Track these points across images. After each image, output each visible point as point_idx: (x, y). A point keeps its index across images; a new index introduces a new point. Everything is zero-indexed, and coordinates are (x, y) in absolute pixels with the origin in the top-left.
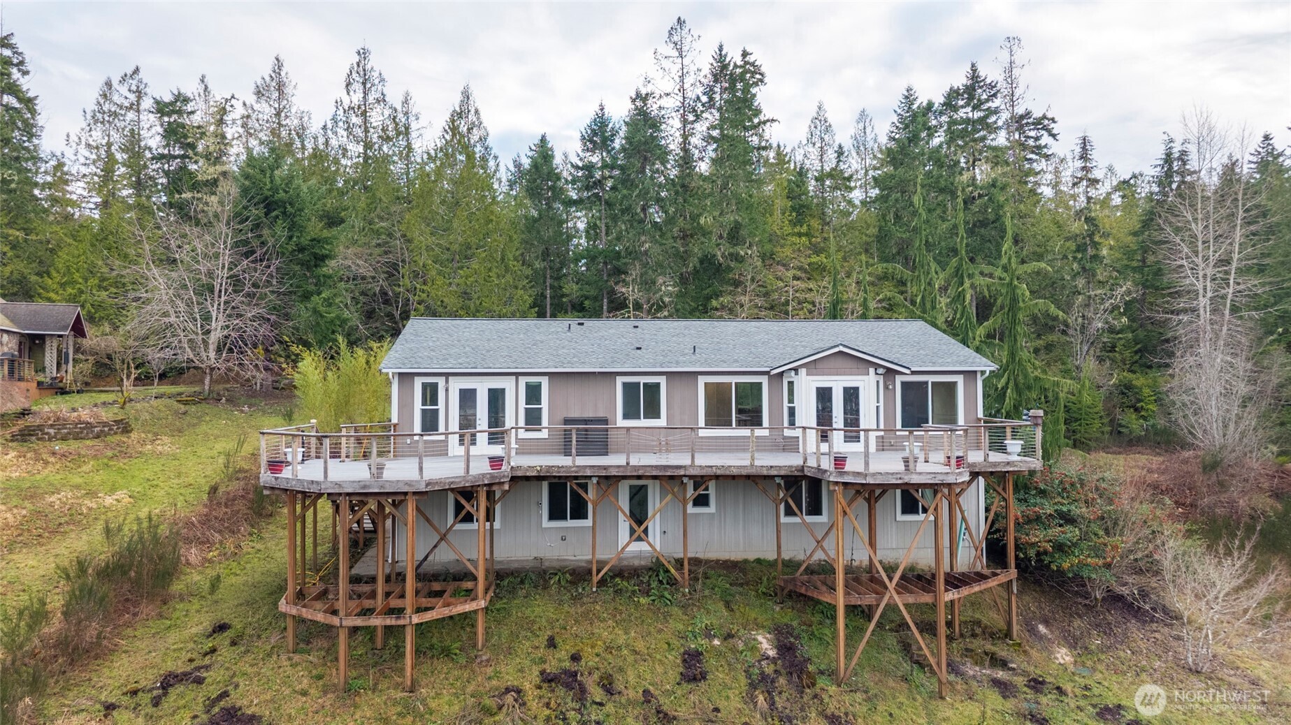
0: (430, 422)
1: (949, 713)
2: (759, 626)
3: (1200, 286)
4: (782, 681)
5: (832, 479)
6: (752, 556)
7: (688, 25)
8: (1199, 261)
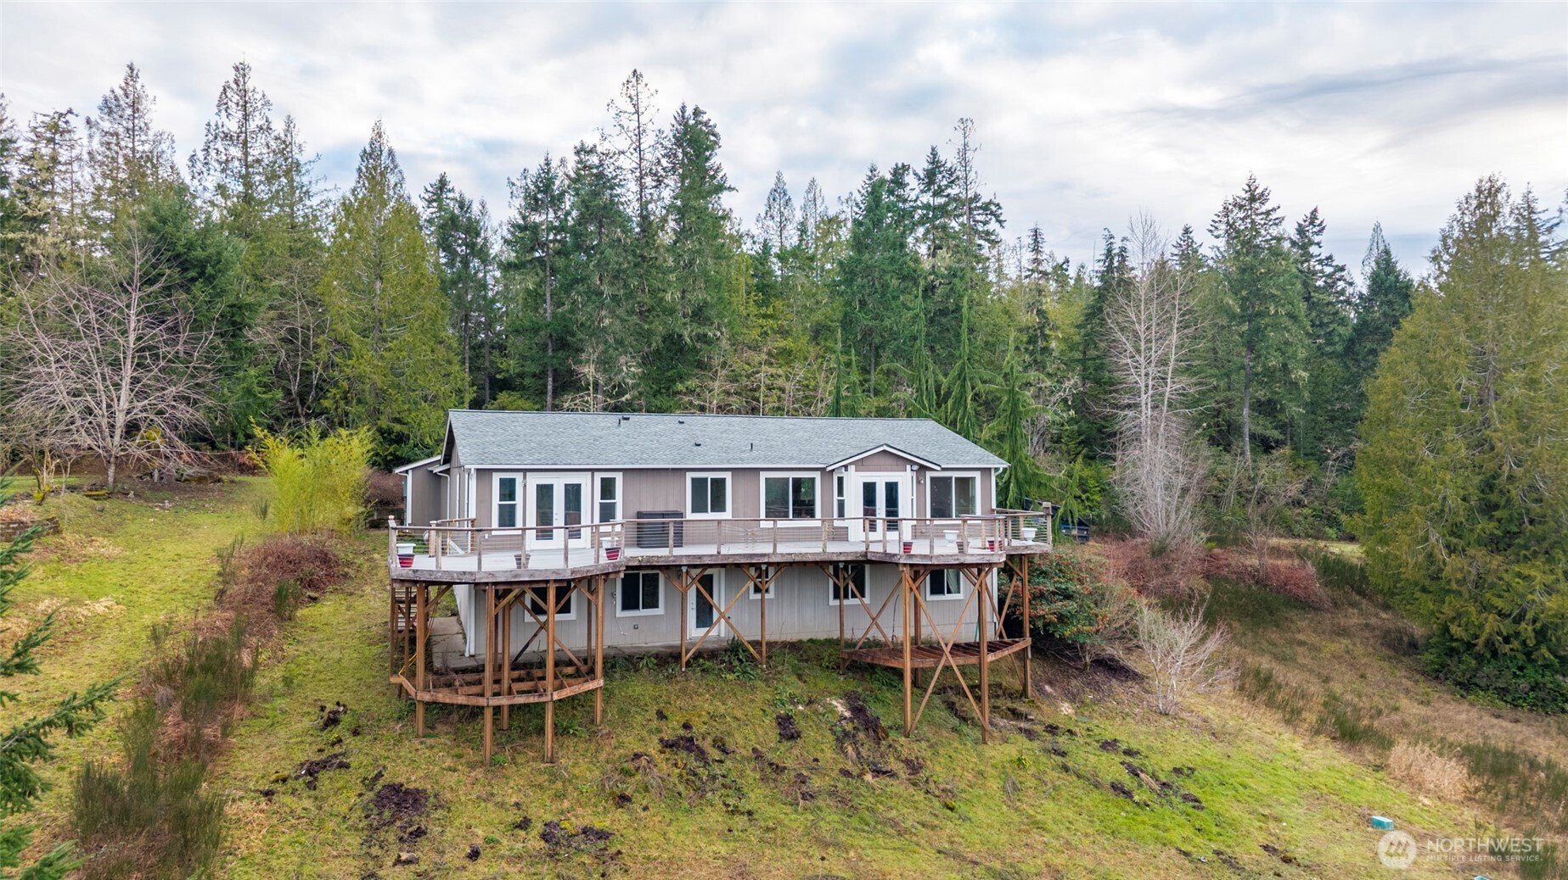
0: (507, 517)
1: (993, 753)
2: (831, 694)
3: (1142, 385)
4: (861, 735)
5: (902, 561)
6: (805, 638)
7: (645, 80)
8: (1142, 360)
